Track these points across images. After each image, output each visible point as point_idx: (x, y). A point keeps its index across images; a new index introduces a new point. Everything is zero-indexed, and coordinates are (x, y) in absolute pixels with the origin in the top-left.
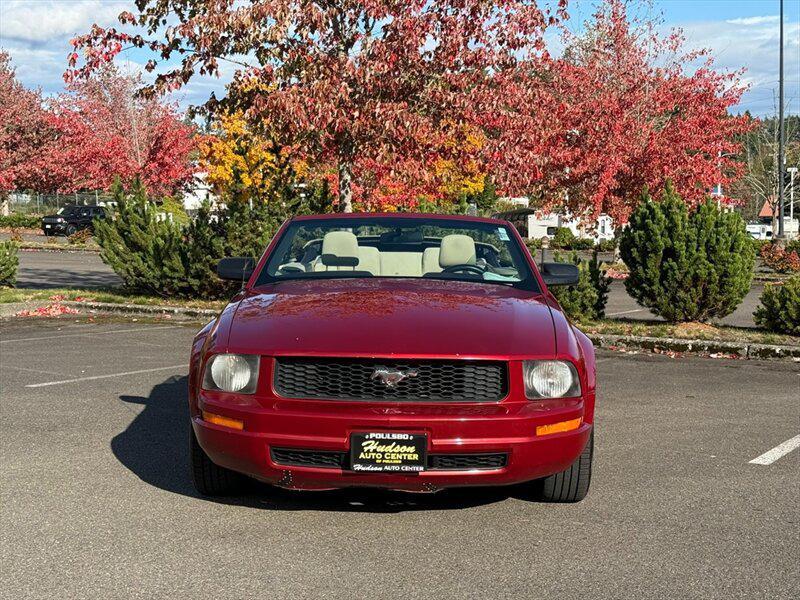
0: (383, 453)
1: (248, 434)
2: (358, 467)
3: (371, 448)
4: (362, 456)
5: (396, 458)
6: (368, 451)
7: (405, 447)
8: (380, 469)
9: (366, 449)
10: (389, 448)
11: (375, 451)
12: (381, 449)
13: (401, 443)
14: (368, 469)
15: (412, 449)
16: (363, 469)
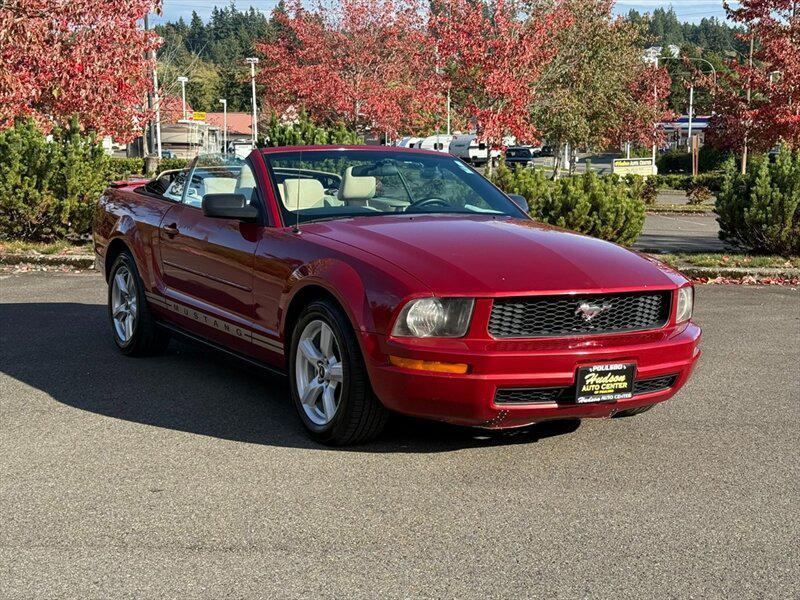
0: (601, 385)
1: (472, 377)
2: (582, 400)
3: (592, 380)
4: (584, 389)
5: (610, 388)
6: (589, 384)
7: (617, 377)
8: (598, 400)
9: (588, 382)
10: (605, 380)
11: (595, 383)
12: (599, 380)
13: (615, 373)
14: (589, 400)
15: (623, 378)
16: (586, 401)
